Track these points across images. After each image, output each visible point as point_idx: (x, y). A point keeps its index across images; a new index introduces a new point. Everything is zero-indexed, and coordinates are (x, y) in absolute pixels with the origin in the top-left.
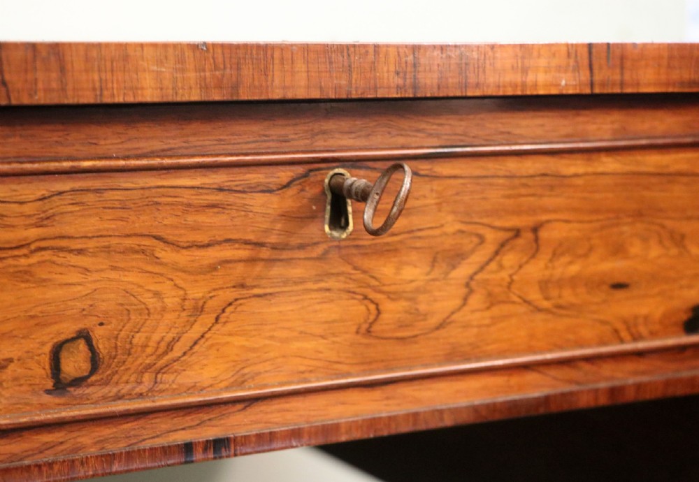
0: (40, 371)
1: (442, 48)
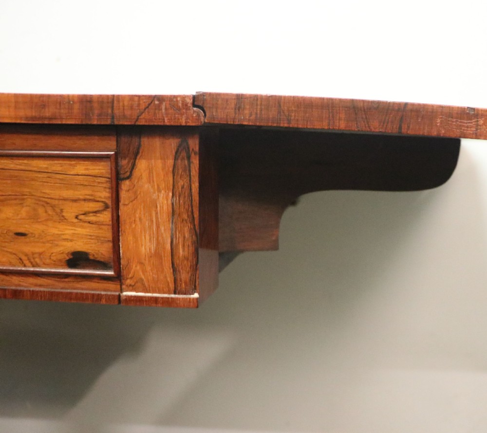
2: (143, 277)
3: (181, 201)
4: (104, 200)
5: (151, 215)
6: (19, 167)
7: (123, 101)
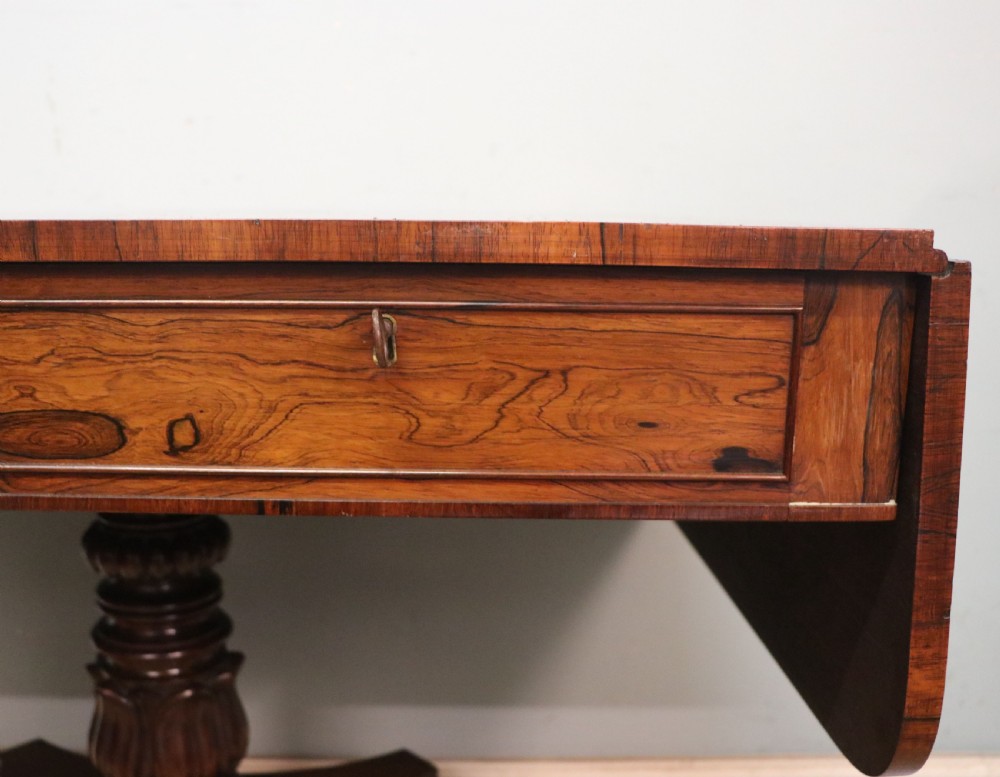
0: (160, 438)
1: (460, 224)
2: (821, 480)
3: (885, 374)
4: (779, 374)
5: (841, 394)
6: (656, 328)
7: (839, 238)
